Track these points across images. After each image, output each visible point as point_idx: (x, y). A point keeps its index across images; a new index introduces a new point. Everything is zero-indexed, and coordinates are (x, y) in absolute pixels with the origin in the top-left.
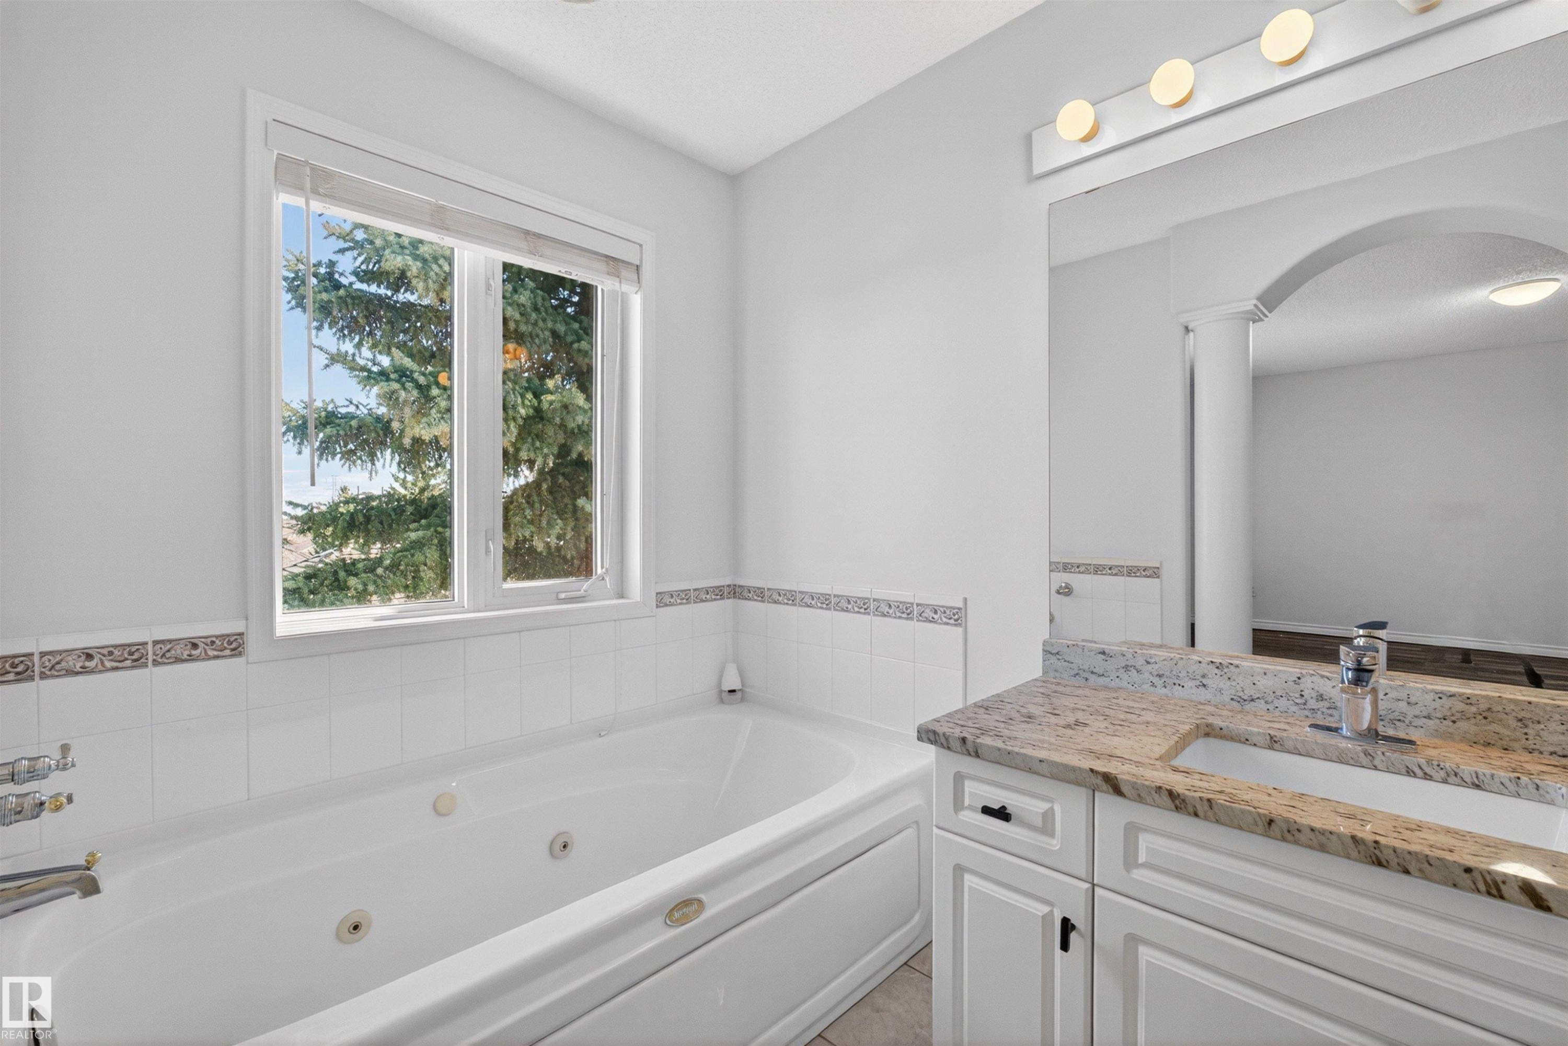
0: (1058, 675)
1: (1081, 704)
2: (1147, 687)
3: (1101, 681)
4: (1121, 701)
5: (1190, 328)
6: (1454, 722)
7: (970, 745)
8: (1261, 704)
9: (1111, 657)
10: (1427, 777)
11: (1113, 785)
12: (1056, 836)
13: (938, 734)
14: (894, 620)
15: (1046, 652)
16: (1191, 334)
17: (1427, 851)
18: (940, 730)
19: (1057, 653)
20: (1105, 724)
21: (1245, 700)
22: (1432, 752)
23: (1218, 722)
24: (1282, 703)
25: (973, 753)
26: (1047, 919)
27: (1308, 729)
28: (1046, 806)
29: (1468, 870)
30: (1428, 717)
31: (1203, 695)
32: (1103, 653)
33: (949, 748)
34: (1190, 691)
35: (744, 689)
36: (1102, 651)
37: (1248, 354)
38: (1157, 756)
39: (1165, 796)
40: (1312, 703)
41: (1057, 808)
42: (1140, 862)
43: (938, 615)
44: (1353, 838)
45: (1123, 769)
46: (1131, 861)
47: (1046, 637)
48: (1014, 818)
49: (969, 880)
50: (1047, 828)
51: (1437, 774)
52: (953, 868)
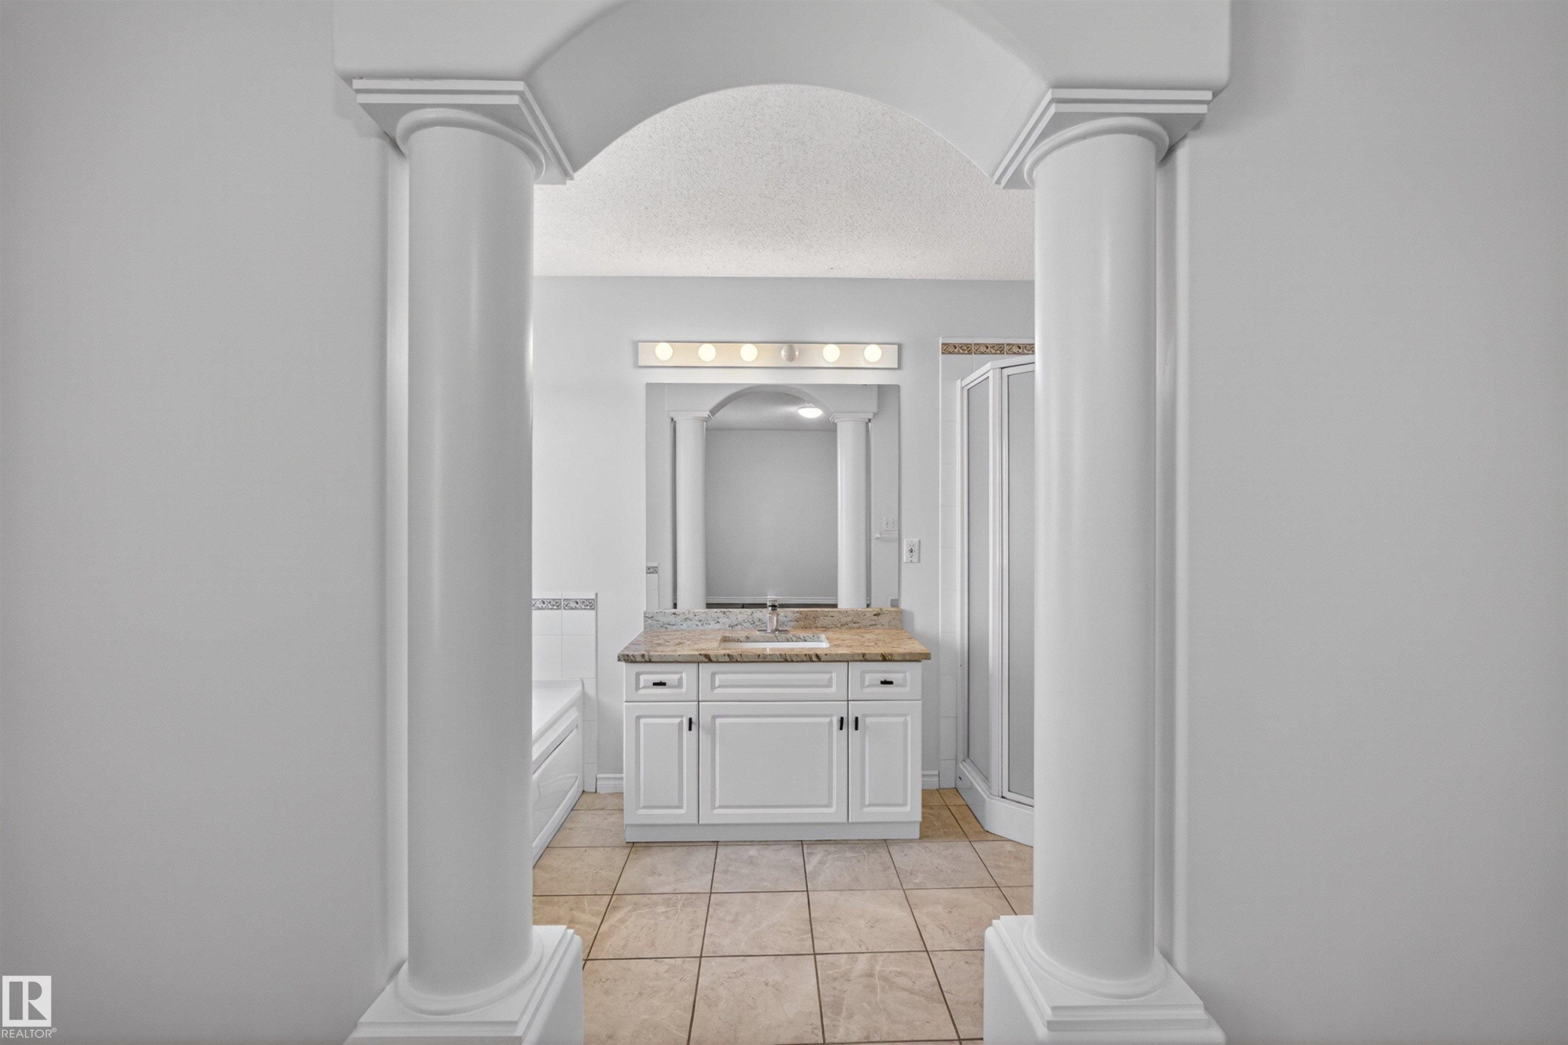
0: (653, 628)
1: (674, 636)
2: (694, 627)
3: (674, 627)
5: (674, 420)
6: (797, 621)
7: (647, 658)
8: (739, 627)
9: (677, 616)
10: (792, 641)
11: (708, 659)
12: (683, 687)
13: (629, 656)
14: (548, 611)
15: (645, 618)
17: (797, 653)
18: (630, 653)
19: (652, 617)
20: (690, 640)
22: (793, 633)
24: (747, 624)
25: (648, 661)
26: (680, 723)
27: (757, 632)
28: (679, 676)
29: (805, 656)
30: (791, 621)
31: (718, 626)
33: (635, 662)
34: (713, 626)
38: (717, 647)
39: (726, 657)
40: (757, 623)
41: (684, 675)
42: (716, 686)
43: (578, 605)
44: (781, 655)
45: (711, 653)
46: (713, 687)
47: (645, 609)
48: (667, 685)
49: (642, 721)
50: (679, 685)
51: (794, 639)
52: (634, 719)
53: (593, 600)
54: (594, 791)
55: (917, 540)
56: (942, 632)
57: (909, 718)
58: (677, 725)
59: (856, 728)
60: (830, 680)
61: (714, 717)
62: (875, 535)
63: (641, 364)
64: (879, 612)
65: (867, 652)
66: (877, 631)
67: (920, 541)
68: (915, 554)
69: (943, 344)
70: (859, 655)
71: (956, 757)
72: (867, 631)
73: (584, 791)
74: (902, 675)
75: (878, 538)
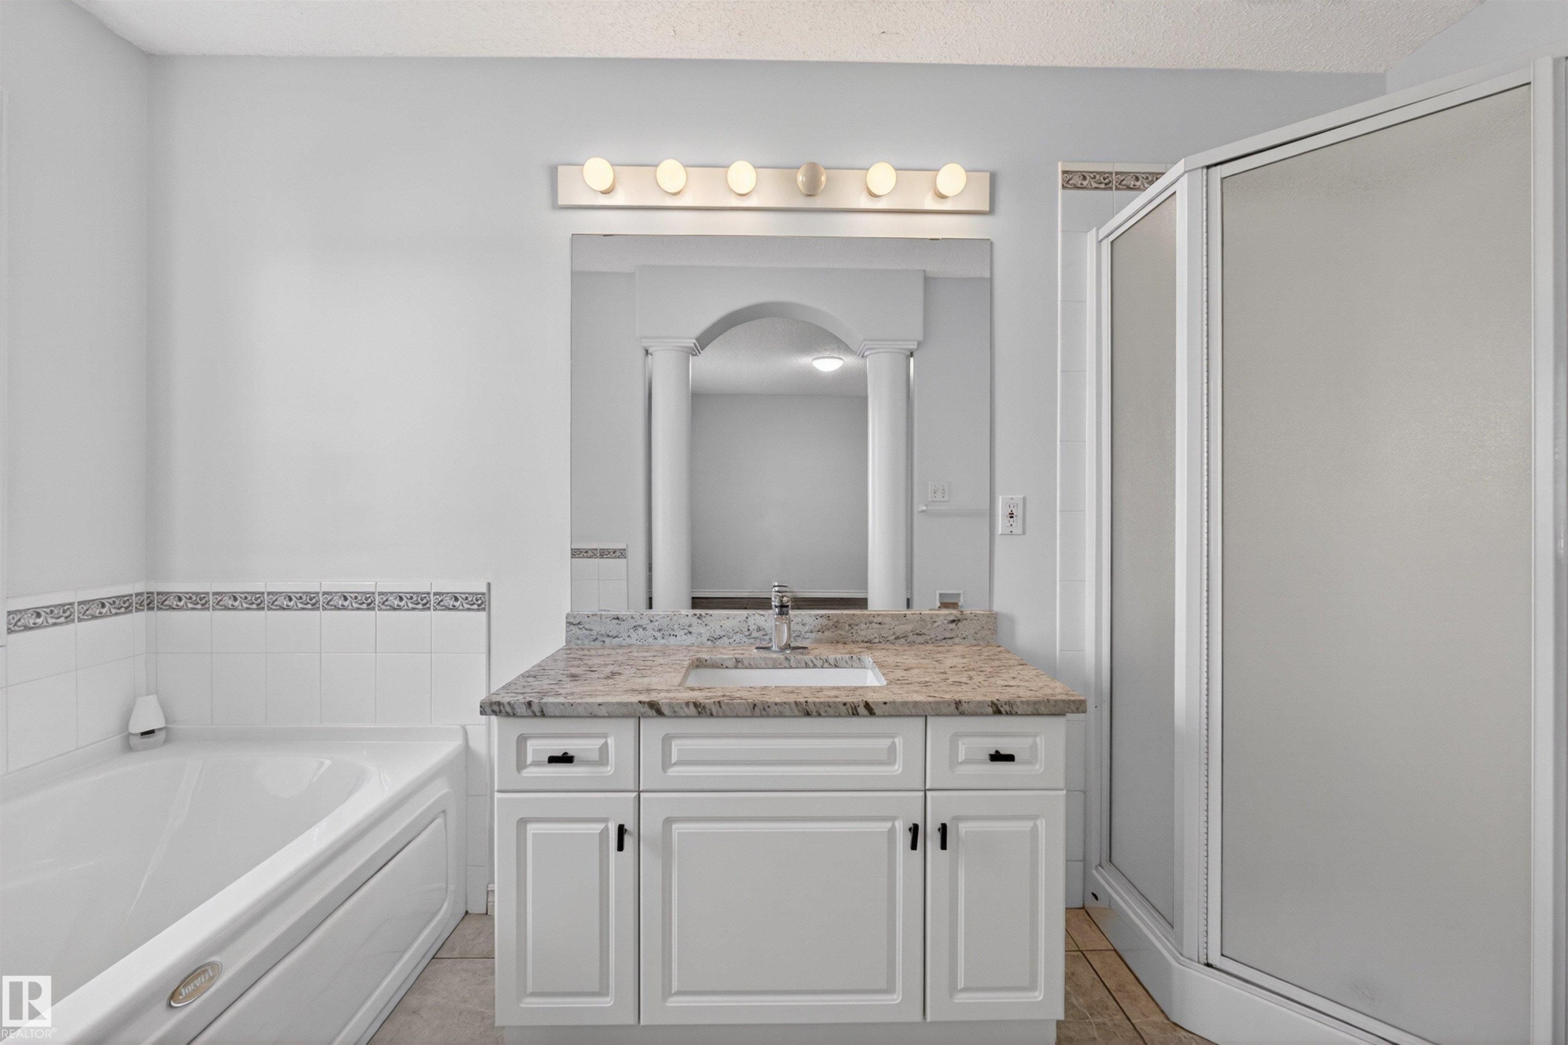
0: (579, 642)
1: (608, 660)
2: (651, 640)
3: (616, 641)
4: (635, 654)
5: (649, 352)
6: (823, 632)
7: (536, 708)
8: (725, 641)
9: (624, 621)
10: (815, 666)
11: (656, 709)
12: (610, 764)
13: (503, 704)
14: (407, 613)
15: (569, 624)
16: (650, 356)
17: (828, 700)
19: (579, 623)
20: (633, 670)
21: (716, 639)
22: (815, 652)
23: (704, 656)
24: (738, 637)
25: (538, 714)
26: (604, 833)
27: (755, 651)
28: (601, 742)
29: (845, 704)
30: (812, 632)
31: (689, 640)
32: (618, 618)
33: (514, 715)
35: (169, 726)
36: (616, 617)
37: (689, 381)
38: (677, 684)
39: (692, 707)
40: (755, 634)
41: (611, 741)
42: (673, 762)
43: (459, 603)
44: (796, 703)
45: (660, 697)
46: (666, 764)
47: (569, 610)
48: (575, 760)
49: (532, 828)
50: (603, 760)
51: (819, 663)
52: (515, 824)
53: (483, 594)
54: (485, 912)
55: (1022, 497)
56: (1061, 651)
57: (1041, 824)
58: (598, 836)
59: (944, 846)
60: (892, 749)
61: (669, 822)
62: (919, 507)
63: (561, 202)
64: (960, 617)
65: (964, 698)
66: (959, 649)
67: (1024, 499)
68: (1018, 519)
69: (1064, 172)
70: (948, 703)
71: (1084, 856)
72: (940, 649)
73: (467, 912)
74: (1029, 741)
75: (923, 511)
